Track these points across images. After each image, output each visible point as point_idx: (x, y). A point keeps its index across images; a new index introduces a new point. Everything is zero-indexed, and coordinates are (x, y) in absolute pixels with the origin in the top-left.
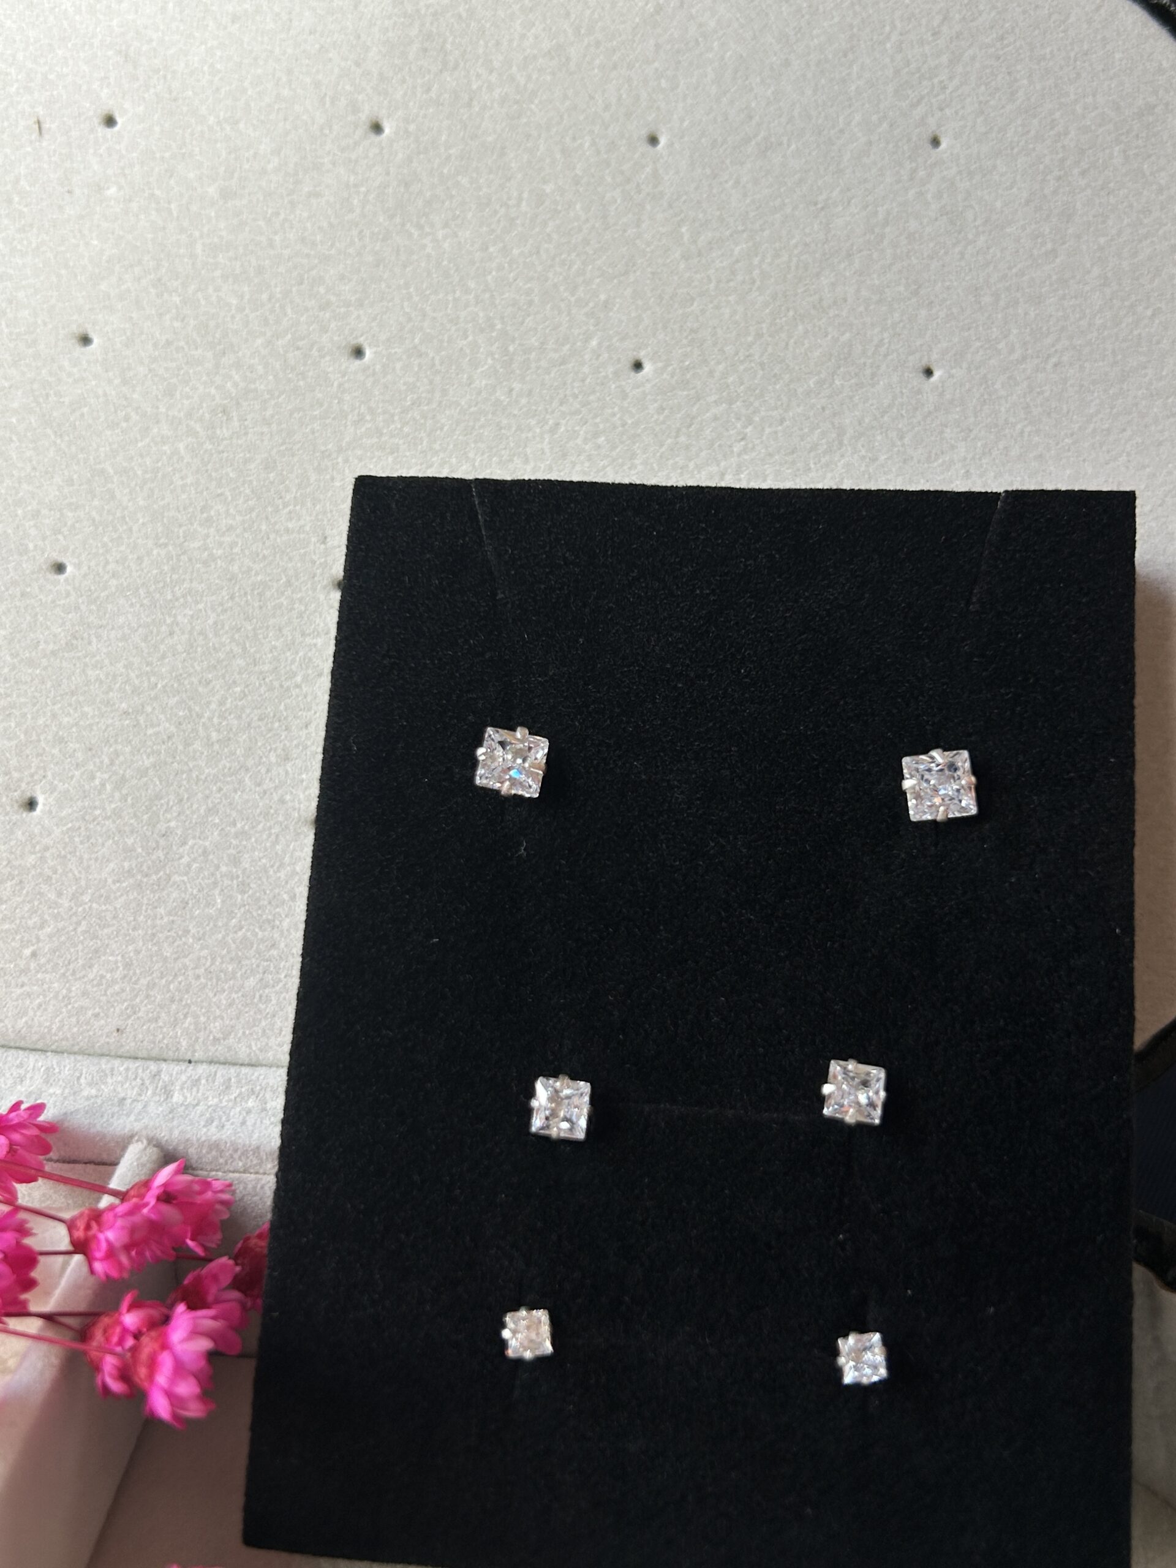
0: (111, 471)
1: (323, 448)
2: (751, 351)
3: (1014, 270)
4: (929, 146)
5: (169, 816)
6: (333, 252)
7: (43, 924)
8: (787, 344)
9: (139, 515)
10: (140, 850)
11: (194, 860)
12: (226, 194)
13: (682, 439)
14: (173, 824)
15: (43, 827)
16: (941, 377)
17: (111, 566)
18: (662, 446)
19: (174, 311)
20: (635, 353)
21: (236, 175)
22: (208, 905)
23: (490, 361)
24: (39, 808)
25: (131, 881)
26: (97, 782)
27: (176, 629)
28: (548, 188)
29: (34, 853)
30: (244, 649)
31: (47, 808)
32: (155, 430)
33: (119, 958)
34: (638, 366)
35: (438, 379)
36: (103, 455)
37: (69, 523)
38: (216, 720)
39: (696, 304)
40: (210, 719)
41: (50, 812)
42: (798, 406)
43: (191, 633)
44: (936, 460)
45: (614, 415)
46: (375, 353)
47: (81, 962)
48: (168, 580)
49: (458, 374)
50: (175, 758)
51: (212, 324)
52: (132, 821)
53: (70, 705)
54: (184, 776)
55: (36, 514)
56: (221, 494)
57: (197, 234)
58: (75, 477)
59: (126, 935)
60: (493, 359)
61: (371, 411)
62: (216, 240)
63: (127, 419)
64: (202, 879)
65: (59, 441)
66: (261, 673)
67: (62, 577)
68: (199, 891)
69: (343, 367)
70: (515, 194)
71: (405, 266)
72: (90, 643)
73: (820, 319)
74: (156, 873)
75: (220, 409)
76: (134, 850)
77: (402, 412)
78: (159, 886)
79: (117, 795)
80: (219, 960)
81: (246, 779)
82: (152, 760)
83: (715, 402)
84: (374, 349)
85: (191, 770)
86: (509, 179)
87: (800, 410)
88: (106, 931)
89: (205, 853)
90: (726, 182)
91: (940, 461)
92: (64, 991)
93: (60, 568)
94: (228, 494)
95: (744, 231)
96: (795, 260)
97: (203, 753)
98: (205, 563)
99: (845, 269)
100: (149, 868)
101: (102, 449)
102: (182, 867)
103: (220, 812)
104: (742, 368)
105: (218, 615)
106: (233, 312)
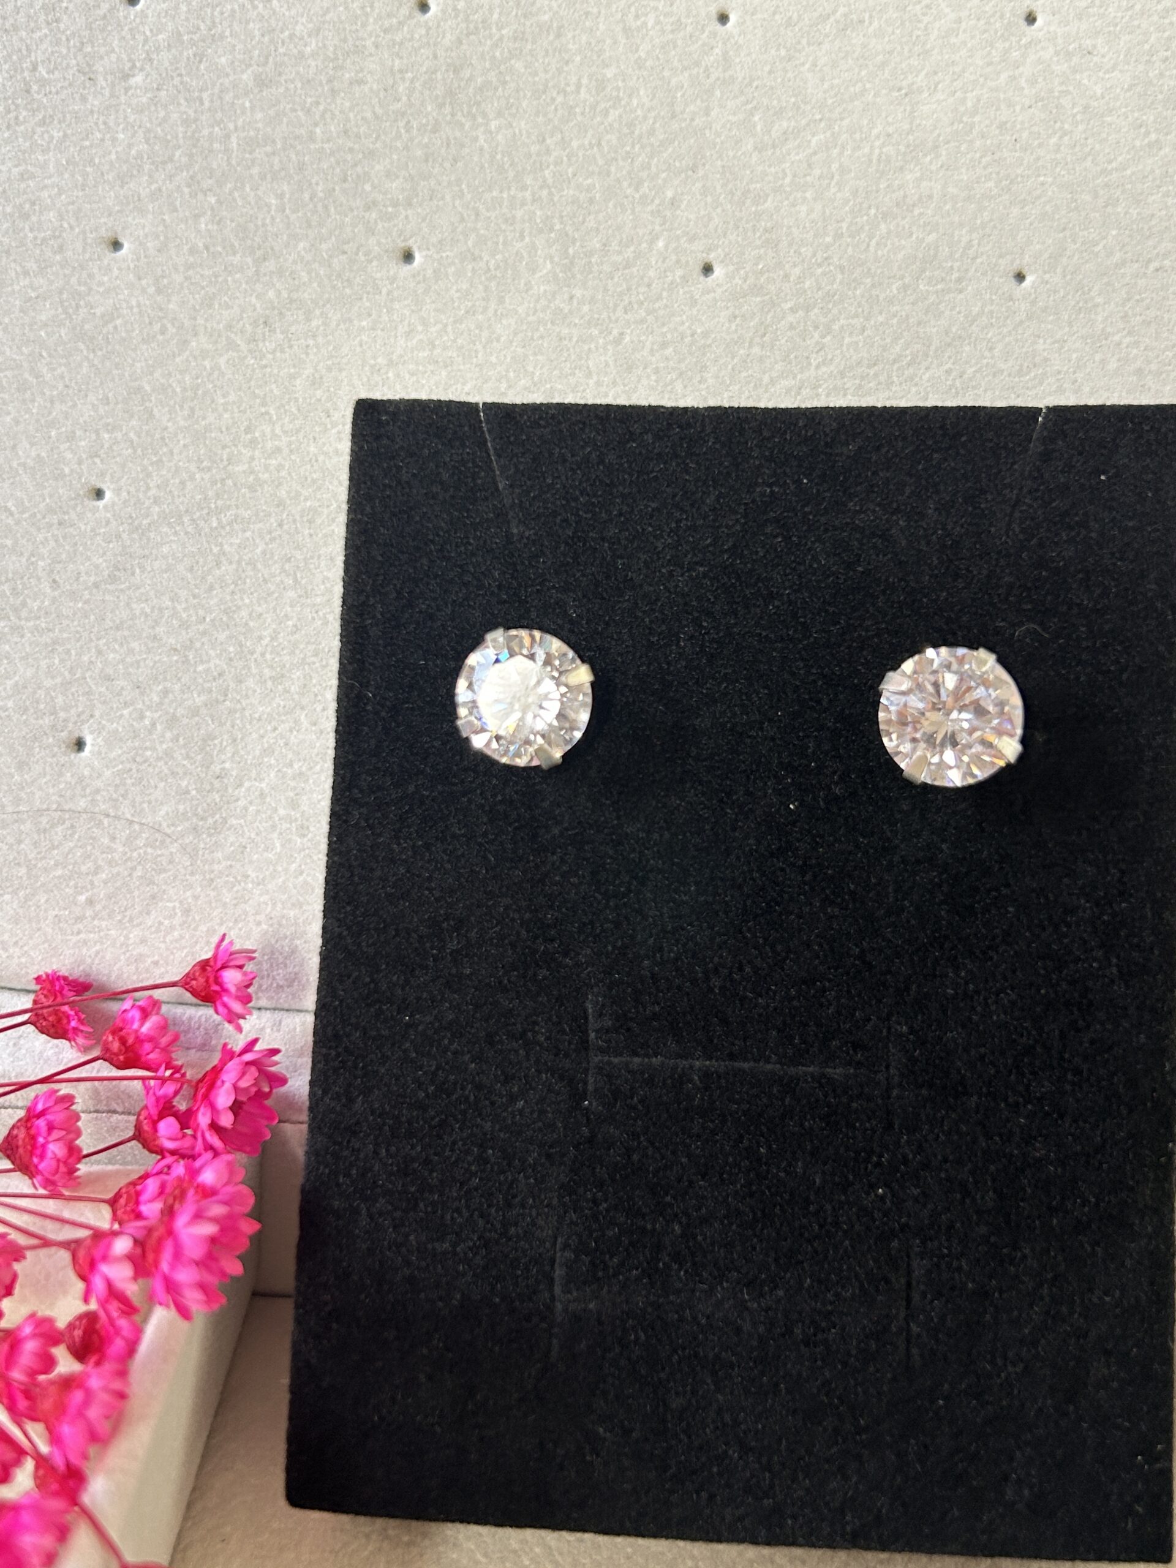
0: (148, 388)
1: (372, 362)
2: (830, 253)
3: (1114, 165)
4: (1023, 23)
5: (223, 757)
6: (378, 145)
7: (97, 870)
8: (868, 246)
9: (180, 436)
10: (194, 792)
11: (251, 803)
12: (261, 82)
13: (756, 350)
14: (227, 765)
15: (93, 769)
16: (1034, 283)
17: (153, 492)
18: (733, 358)
19: (209, 213)
20: (705, 255)
21: (271, 59)
22: (266, 849)
23: (549, 266)
24: (88, 748)
25: (187, 824)
26: (147, 722)
27: (223, 559)
28: (609, 73)
29: (84, 796)
30: (296, 580)
31: (96, 749)
32: (194, 344)
33: (177, 904)
34: (708, 269)
35: (493, 284)
36: (139, 371)
37: (106, 446)
38: (268, 656)
39: (770, 199)
40: (263, 655)
41: (100, 753)
42: (881, 313)
43: (239, 562)
44: (1028, 373)
45: (683, 323)
46: (426, 256)
47: (138, 908)
48: (213, 506)
49: (514, 280)
50: (226, 695)
51: (251, 226)
52: (185, 762)
53: (115, 640)
54: (237, 715)
55: (71, 437)
56: (267, 413)
57: (231, 126)
58: (110, 395)
59: (183, 881)
60: (552, 262)
61: (425, 322)
62: (252, 133)
63: (163, 332)
64: (260, 822)
65: (91, 356)
66: (314, 605)
67: (101, 504)
68: (257, 834)
69: (392, 273)
70: (574, 79)
71: (455, 160)
72: (133, 574)
73: (903, 218)
74: (213, 815)
75: (262, 321)
76: (188, 792)
77: (455, 322)
78: (215, 829)
79: (168, 735)
80: (279, 905)
81: (303, 717)
82: (203, 698)
83: (791, 309)
84: (424, 253)
85: (244, 709)
86: (567, 63)
87: (881, 319)
88: (163, 876)
89: (262, 795)
90: (803, 64)
91: (1032, 374)
92: (122, 939)
93: (99, 494)
94: (272, 412)
95: (821, 120)
96: (877, 151)
97: (255, 691)
98: (252, 489)
99: (931, 162)
100: (205, 811)
101: (138, 365)
102: (238, 810)
103: (276, 753)
104: (820, 271)
105: (266, 544)
106: (273, 213)
